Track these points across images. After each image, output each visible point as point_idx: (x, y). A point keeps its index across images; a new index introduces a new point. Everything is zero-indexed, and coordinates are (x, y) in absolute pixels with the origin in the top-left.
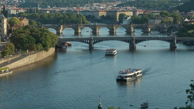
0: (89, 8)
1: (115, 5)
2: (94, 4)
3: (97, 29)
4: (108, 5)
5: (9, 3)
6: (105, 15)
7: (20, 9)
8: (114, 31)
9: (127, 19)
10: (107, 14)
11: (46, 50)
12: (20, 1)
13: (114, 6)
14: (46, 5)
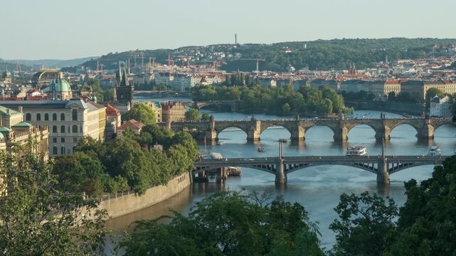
0: (382, 73)
1: (448, 63)
2: (399, 62)
3: (345, 129)
4: (431, 63)
5: (202, 61)
6: (397, 92)
7: (214, 76)
8: (386, 135)
9: (438, 102)
10: (402, 89)
11: (139, 192)
12: (230, 56)
13: (447, 65)
14: (286, 65)
